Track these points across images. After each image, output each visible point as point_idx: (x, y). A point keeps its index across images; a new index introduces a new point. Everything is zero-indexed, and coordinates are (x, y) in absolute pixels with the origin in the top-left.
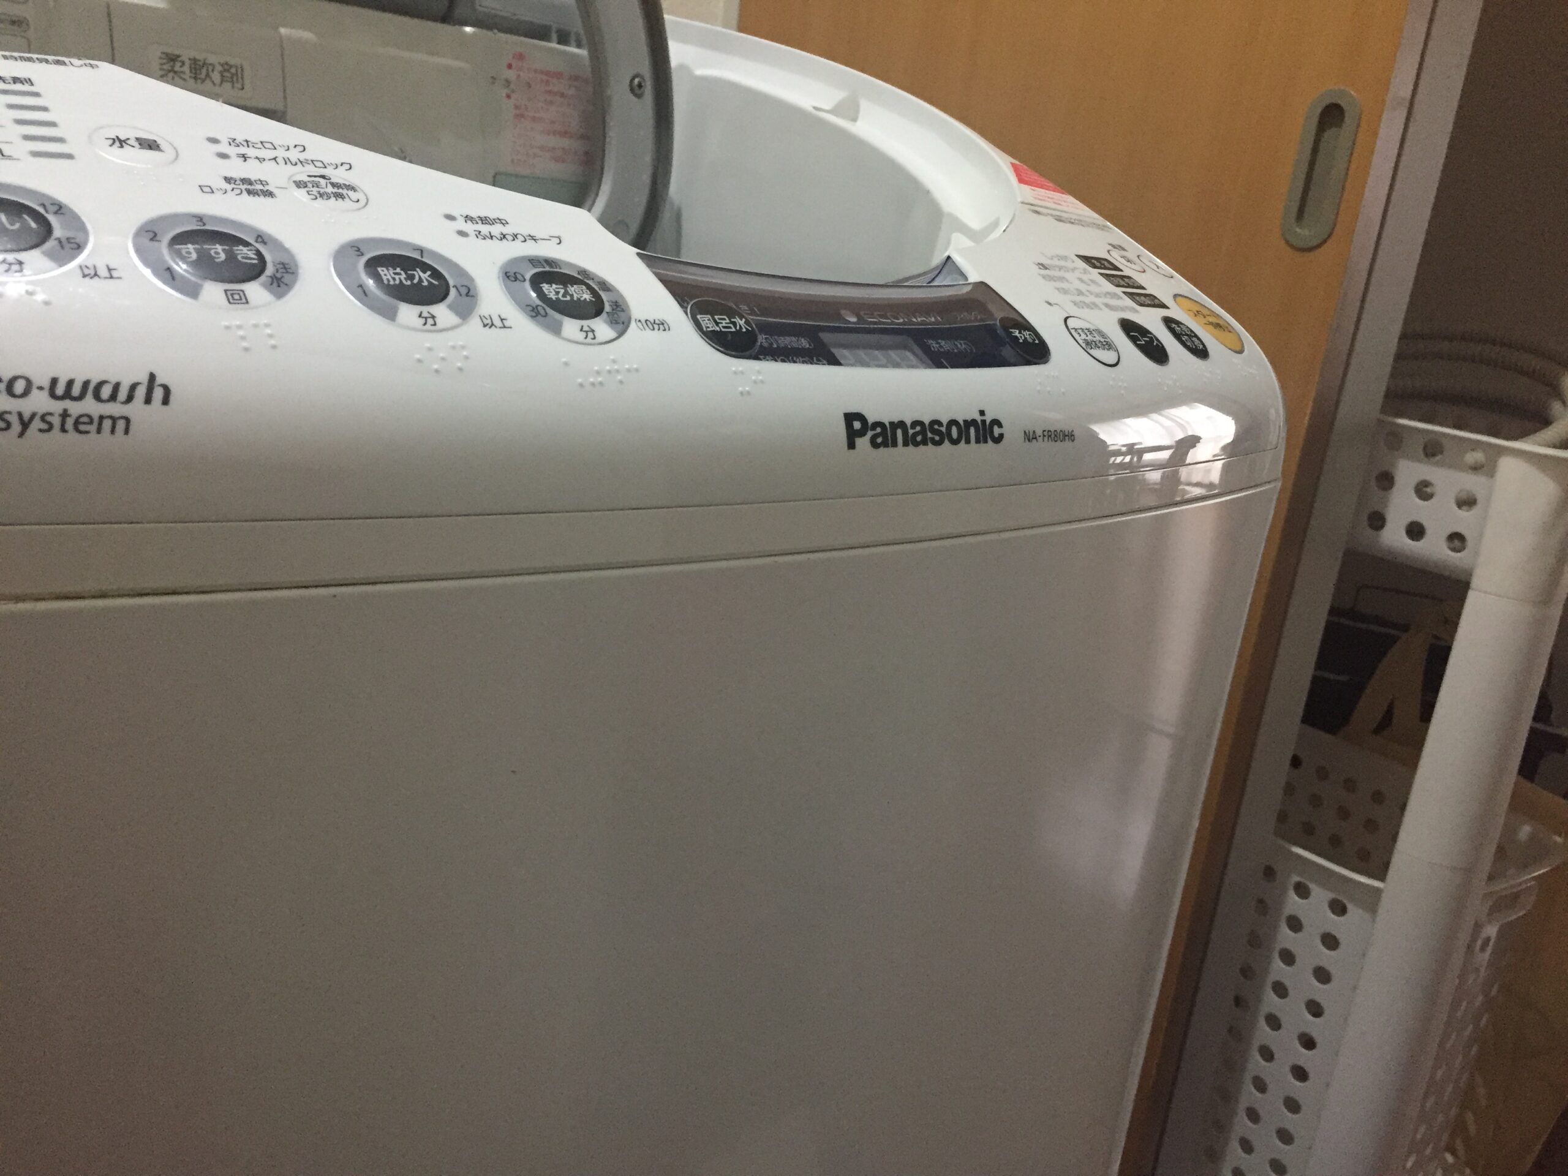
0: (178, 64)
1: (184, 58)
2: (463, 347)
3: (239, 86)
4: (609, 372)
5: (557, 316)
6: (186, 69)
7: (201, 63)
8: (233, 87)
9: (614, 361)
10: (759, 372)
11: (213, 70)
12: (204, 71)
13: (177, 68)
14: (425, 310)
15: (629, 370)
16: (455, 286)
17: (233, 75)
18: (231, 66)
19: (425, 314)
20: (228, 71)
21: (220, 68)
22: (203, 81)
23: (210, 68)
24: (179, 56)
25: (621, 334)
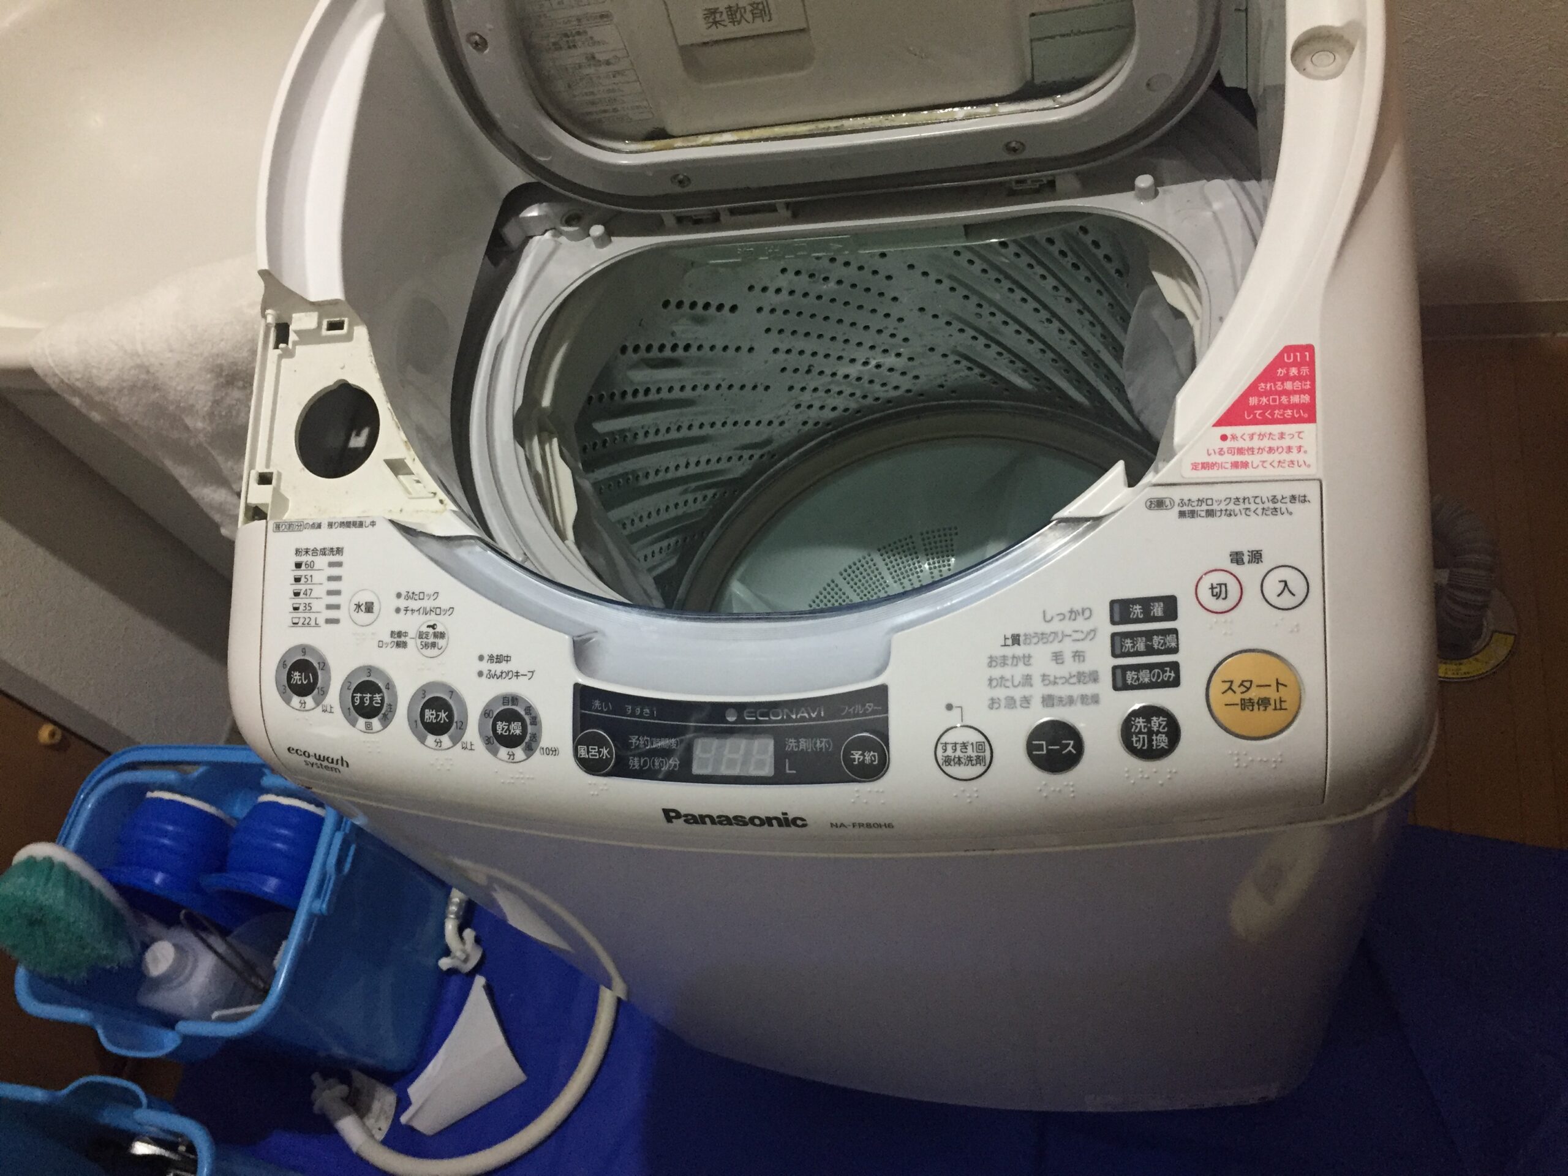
0: (718, 16)
1: (721, 9)
2: (451, 759)
3: (768, 18)
4: (518, 778)
5: (498, 745)
6: (725, 16)
7: (735, 9)
8: (763, 21)
9: (521, 773)
10: (605, 785)
11: (745, 12)
12: (738, 16)
13: (718, 18)
14: (438, 738)
15: (528, 778)
16: (456, 722)
17: (761, 10)
18: (758, 4)
19: (438, 741)
20: (757, 8)
21: (749, 8)
22: (739, 22)
23: (743, 10)
24: (718, 8)
25: (528, 757)
